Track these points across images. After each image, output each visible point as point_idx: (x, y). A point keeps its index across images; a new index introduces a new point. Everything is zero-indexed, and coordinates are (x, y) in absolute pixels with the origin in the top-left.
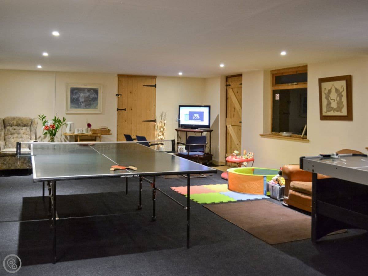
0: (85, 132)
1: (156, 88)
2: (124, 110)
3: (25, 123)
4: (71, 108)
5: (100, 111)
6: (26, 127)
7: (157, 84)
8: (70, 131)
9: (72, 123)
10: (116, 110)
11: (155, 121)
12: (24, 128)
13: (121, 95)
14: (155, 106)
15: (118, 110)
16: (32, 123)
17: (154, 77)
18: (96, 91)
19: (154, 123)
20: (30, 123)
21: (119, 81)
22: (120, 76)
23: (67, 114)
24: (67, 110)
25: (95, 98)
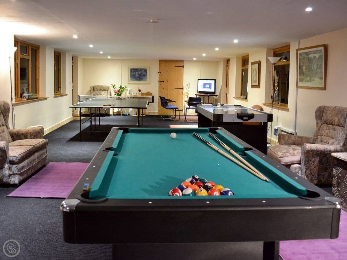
0: (137, 95)
1: (184, 68)
2: (163, 82)
3: (105, 89)
4: (130, 80)
5: (148, 82)
6: (105, 91)
7: (184, 65)
8: (129, 94)
9: (130, 89)
10: (158, 81)
11: (183, 89)
12: (104, 91)
13: (161, 72)
14: (183, 79)
15: (159, 81)
16: (108, 89)
17: (183, 61)
18: (145, 71)
19: (182, 90)
20: (107, 89)
21: (160, 64)
22: (161, 61)
23: (129, 84)
24: (128, 81)
25: (145, 74)
